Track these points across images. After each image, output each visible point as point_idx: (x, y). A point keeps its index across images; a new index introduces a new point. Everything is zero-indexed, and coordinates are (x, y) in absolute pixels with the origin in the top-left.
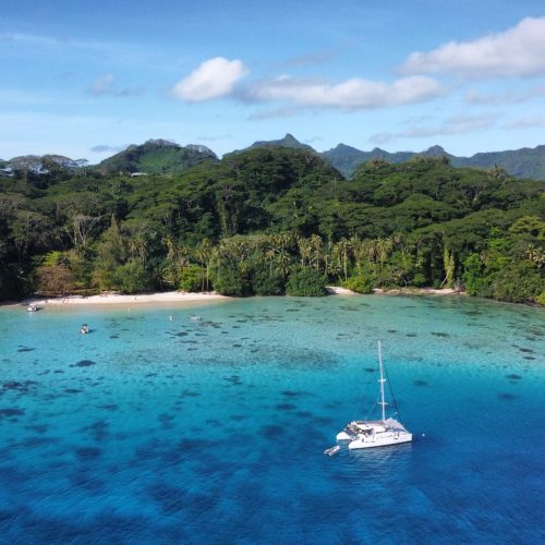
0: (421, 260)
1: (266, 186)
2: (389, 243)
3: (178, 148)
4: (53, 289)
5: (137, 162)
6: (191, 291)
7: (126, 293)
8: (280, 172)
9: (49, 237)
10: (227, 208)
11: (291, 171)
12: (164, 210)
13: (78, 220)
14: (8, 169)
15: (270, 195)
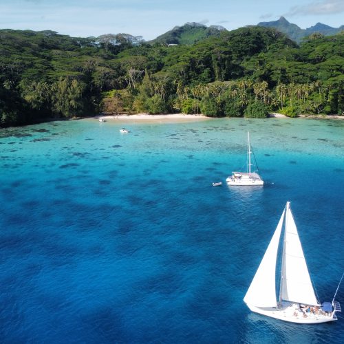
0: (331, 97)
1: (245, 52)
2: (312, 87)
3: (205, 28)
4: (111, 111)
5: (179, 37)
6: (188, 113)
7: (151, 114)
8: (254, 43)
9: (116, 82)
10: (219, 65)
11: (262, 42)
12: (181, 66)
13: (131, 72)
14: (96, 43)
15: (248, 57)
